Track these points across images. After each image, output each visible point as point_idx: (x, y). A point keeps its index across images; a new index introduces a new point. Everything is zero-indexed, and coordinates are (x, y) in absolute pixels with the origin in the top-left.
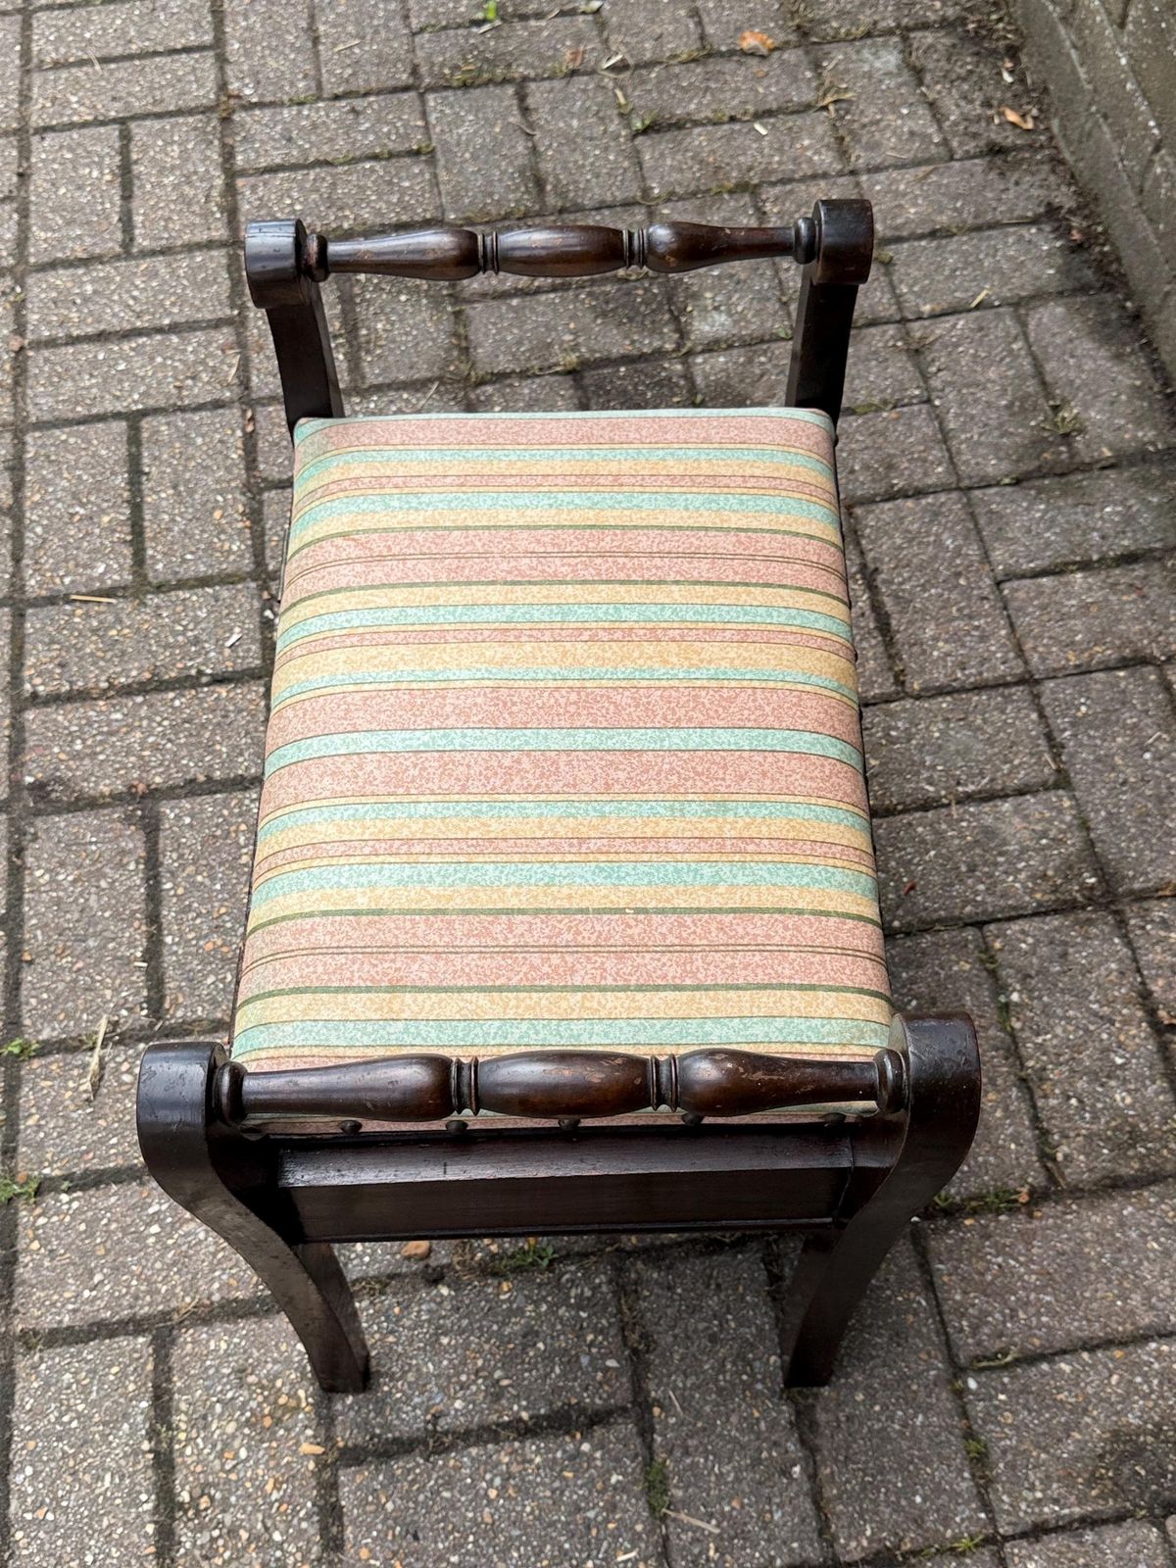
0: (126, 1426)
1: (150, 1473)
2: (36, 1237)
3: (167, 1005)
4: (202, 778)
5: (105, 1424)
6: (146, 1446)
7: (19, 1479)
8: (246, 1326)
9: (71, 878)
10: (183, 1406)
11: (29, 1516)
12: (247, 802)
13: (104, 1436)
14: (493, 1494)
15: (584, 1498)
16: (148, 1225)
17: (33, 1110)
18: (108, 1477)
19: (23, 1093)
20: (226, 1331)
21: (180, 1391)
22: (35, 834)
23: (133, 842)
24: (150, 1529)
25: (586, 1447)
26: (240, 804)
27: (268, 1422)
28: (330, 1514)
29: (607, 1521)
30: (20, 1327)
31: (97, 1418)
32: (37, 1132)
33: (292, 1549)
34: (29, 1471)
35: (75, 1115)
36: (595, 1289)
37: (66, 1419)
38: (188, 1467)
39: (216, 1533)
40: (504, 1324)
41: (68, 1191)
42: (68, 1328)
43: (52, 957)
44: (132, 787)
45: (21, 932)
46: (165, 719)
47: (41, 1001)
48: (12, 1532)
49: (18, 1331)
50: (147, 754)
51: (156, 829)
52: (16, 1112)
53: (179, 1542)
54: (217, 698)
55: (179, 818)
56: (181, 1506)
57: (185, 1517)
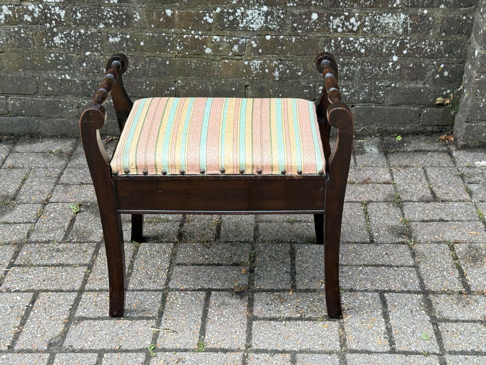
0: (278, 326)
1: (291, 322)
2: (217, 344)
3: (151, 316)
4: (71, 307)
5: (276, 330)
6: (284, 322)
7: (288, 348)
8: (256, 303)
9: (92, 337)
10: (275, 315)
11: (299, 346)
12: (86, 298)
13: (280, 330)
14: (307, 265)
15: (310, 252)
16: (221, 320)
17: (174, 345)
18: (291, 330)
19: (168, 347)
20: (256, 306)
21: (270, 315)
22: (69, 346)
23: (86, 323)
24: (306, 322)
25: (299, 251)
27: (282, 300)
28: (307, 291)
29: (316, 250)
31: (274, 332)
32: (182, 344)
33: (315, 297)
34: (286, 345)
35: (180, 335)
36: (262, 246)
37: (273, 338)
38: (291, 315)
39: (309, 310)
40: (267, 260)
41: (205, 336)
42: (246, 337)
43: (121, 341)
44: (64, 323)
45: (108, 349)
46: (41, 315)
47: (136, 344)
48: (302, 349)
49: (245, 348)
50: (53, 319)
51: (85, 318)
52: (174, 349)
53: (311, 317)
54: (40, 303)
55: (83, 312)
56: (301, 316)
57: (304, 315)
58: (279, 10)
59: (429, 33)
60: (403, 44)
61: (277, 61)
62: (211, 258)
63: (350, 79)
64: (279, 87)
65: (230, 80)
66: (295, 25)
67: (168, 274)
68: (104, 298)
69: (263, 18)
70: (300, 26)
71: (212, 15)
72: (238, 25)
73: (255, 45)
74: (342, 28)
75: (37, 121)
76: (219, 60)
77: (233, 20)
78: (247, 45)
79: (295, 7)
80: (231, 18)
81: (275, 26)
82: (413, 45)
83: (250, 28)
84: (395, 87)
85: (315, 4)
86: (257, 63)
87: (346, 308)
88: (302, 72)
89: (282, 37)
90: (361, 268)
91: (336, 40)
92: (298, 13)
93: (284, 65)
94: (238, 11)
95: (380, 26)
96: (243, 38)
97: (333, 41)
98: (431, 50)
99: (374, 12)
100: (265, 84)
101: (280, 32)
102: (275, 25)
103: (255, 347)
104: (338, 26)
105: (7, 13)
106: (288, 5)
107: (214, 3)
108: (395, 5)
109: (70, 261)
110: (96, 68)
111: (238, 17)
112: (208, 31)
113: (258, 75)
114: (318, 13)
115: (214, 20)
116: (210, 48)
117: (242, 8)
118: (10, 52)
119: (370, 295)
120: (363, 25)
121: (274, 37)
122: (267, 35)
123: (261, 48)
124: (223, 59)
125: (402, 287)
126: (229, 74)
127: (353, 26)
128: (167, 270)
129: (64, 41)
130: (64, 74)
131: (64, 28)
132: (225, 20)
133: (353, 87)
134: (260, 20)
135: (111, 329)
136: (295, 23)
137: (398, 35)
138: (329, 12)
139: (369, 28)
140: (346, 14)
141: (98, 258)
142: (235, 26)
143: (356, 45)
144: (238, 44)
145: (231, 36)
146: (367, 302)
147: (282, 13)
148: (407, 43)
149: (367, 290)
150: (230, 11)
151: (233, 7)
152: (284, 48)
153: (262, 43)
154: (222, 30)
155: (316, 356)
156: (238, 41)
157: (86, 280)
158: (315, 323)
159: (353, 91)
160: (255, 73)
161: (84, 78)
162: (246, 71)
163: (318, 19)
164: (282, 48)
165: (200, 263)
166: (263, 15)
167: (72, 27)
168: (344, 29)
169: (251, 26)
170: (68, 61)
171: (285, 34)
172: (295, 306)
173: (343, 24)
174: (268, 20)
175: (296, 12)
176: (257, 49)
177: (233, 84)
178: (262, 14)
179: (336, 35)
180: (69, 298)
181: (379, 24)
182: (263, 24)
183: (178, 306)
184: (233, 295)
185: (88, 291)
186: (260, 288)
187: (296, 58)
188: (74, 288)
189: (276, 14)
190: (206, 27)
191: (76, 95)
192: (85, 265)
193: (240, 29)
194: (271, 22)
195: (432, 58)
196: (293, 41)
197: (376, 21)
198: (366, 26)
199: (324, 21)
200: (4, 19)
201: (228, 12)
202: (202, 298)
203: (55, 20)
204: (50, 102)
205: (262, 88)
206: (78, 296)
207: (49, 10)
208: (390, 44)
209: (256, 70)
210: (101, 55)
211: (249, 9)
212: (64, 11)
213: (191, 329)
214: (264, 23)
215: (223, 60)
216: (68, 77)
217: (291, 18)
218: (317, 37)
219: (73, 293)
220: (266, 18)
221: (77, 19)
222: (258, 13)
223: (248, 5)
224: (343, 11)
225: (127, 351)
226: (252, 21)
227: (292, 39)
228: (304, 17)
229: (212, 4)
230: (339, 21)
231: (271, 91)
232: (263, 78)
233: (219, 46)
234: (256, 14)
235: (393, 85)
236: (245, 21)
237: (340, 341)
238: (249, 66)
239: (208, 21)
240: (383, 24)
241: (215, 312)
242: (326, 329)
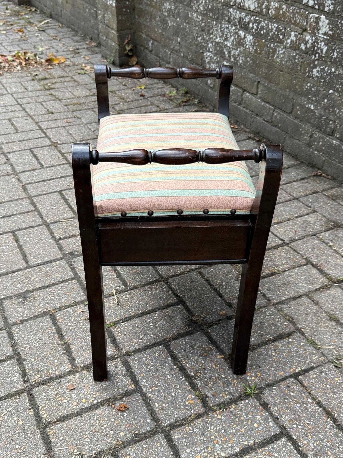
0: (167, 364)
1: (180, 372)
2: (119, 333)
3: (128, 284)
5: (161, 365)
7: (143, 383)
8: (188, 338)
10: (181, 356)
11: (150, 390)
13: (162, 368)
14: (274, 354)
15: (297, 349)
18: (168, 376)
20: (183, 340)
21: (178, 354)
24: (187, 384)
25: (290, 340)
27: (206, 354)
29: (306, 352)
30: (125, 352)
31: (158, 365)
33: (229, 377)
34: (145, 381)
36: (272, 311)
37: (149, 367)
38: (189, 368)
39: (206, 380)
41: (123, 322)
42: (139, 349)
48: (147, 395)
49: (124, 353)
53: (197, 384)
56: (193, 377)
57: (195, 379)
62: (224, 287)
75: (284, 137)
87: (232, 410)
90: (310, 400)
103: (130, 359)
105: (292, 39)
110: (332, 107)
118: (286, 72)
119: (271, 424)
125: (312, 451)
129: (319, 74)
130: (311, 104)
131: (322, 63)
146: (256, 425)
149: (278, 418)
155: (144, 409)
158: (190, 391)
161: (322, 113)
165: (212, 284)
167: (328, 64)
170: (316, 94)
172: (203, 367)
183: (150, 293)
184: (187, 318)
186: (210, 333)
191: (313, 126)
200: (290, 43)
202: (169, 302)
203: (319, 53)
204: (296, 124)
207: (318, 43)
210: (340, 96)
212: (326, 47)
213: (127, 311)
216: (312, 108)
221: (332, 58)
237: (177, 421)
241: (157, 316)
242: (187, 403)
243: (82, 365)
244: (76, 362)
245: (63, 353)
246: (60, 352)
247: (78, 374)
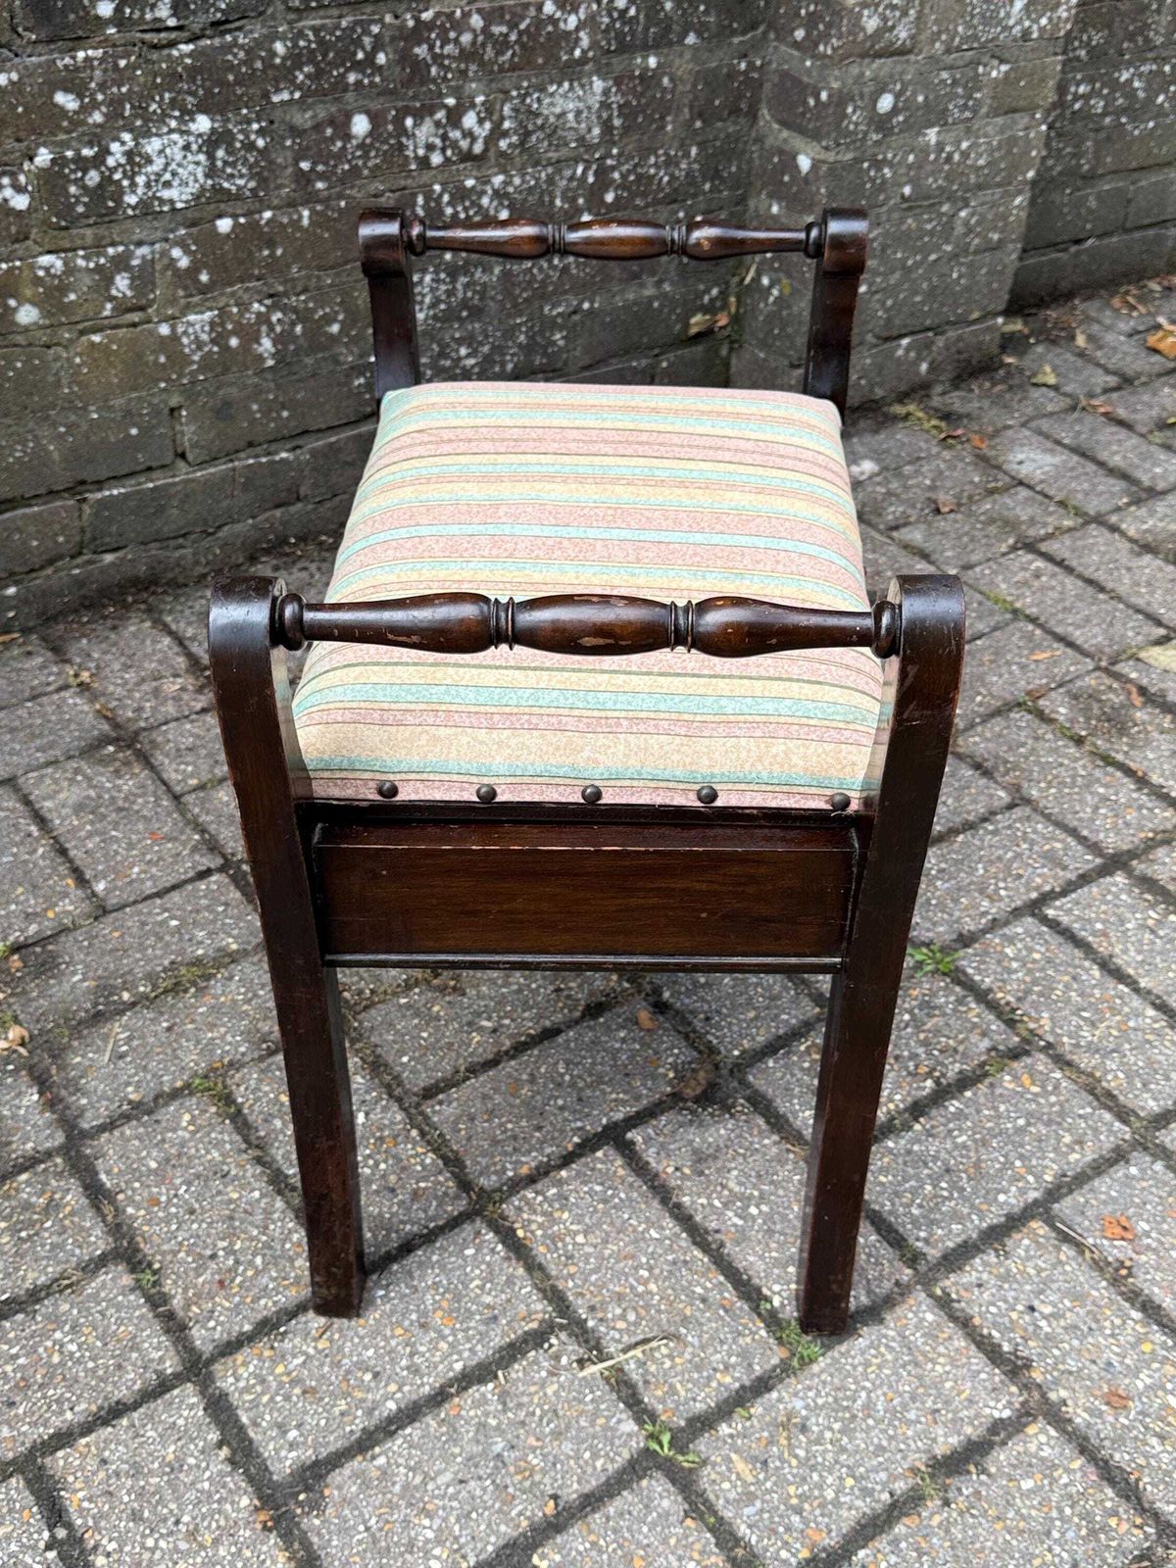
0: (916, 1148)
1: (933, 1115)
3: (534, 1325)
4: (225, 1452)
5: (925, 1164)
7: (1013, 1201)
9: (426, 1522)
11: (1031, 1178)
12: (242, 1384)
13: (935, 1158)
16: (754, 1218)
17: (714, 1384)
18: (959, 1140)
19: (704, 1407)
23: (341, 1483)
24: (968, 1094)
26: (247, 1389)
31: (927, 1172)
32: (734, 1367)
34: (1002, 1198)
35: (696, 1342)
37: (945, 1194)
39: (936, 1053)
41: (768, 1300)
43: (537, 1478)
44: (265, 1528)
45: (524, 1535)
46: (143, 1546)
47: (595, 1456)
48: (1050, 1186)
49: (909, 1271)
50: (208, 1539)
51: (316, 1464)
52: (726, 1401)
53: (961, 1072)
54: (90, 1500)
55: (292, 1446)
56: (937, 1082)
57: (943, 1075)
58: (249, 122)
59: (663, 127)
60: (602, 173)
61: (260, 302)
62: (507, 1022)
63: (476, 313)
64: (278, 387)
65: (118, 402)
66: (305, 165)
67: (429, 1143)
68: (311, 1351)
69: (202, 157)
70: (320, 168)
71: (22, 179)
72: (119, 201)
73: (184, 262)
74: (443, 150)
76: (70, 340)
77: (100, 186)
78: (158, 267)
79: (297, 102)
80: (93, 178)
81: (241, 182)
82: (629, 172)
83: (162, 201)
84: (591, 311)
85: (359, 83)
86: (199, 321)
87: (1010, 998)
88: (342, 323)
89: (268, 215)
91: (428, 197)
92: (309, 124)
93: (284, 309)
94: (115, 147)
95: (542, 128)
96: (139, 244)
97: (420, 200)
98: (673, 177)
99: (525, 84)
100: (234, 391)
101: (261, 200)
102: (242, 176)
103: (933, 1253)
104: (430, 147)
106: (276, 99)
107: (22, 134)
108: (577, 53)
109: (31, 1275)
111: (115, 169)
112: (17, 241)
113: (206, 364)
114: (368, 113)
115: (32, 198)
116: (33, 304)
117: (127, 137)
120: (497, 133)
121: (242, 220)
122: (220, 216)
123: (206, 266)
124: (82, 333)
125: (1056, 872)
126: (111, 383)
127: (474, 139)
128: (414, 1133)
132: (73, 189)
133: (487, 336)
134: (191, 167)
135: (457, 1450)
136: (304, 158)
137: (591, 148)
138: (400, 104)
139: (515, 139)
140: (451, 101)
141: (130, 1210)
142: (111, 204)
143: (485, 201)
144: (128, 268)
145: (98, 247)
146: (1037, 956)
147: (261, 132)
148: (613, 168)
149: (995, 919)
150: (87, 152)
151: (95, 135)
152: (279, 252)
153: (208, 247)
154: (66, 228)
155: (1102, 1184)
156: (127, 256)
157: (170, 1316)
158: (992, 1085)
159: (486, 349)
160: (196, 358)
162: (168, 358)
163: (370, 134)
164: (272, 255)
165: (490, 1056)
166: (200, 150)
168: (449, 152)
169: (166, 194)
171: (276, 202)
173: (444, 137)
174: (219, 164)
175: (303, 119)
176: (193, 271)
177: (129, 416)
178: (194, 147)
179: (426, 177)
180: (181, 1422)
181: (539, 122)
182: (201, 179)
183: (580, 1239)
184: (693, 1112)
185: (223, 1354)
186: (743, 1052)
187: (318, 278)
188: (159, 1374)
189: (241, 137)
190: (7, 228)
192: (102, 1262)
193: (130, 212)
194: (229, 170)
195: (675, 201)
196: (305, 222)
197: (530, 112)
198: (505, 134)
199: (390, 135)
201: (79, 159)
202: (621, 1172)
205: (227, 404)
206: (202, 1393)
208: (572, 178)
209: (200, 345)
211: (148, 134)
213: (704, 1300)
214: (207, 176)
215: (84, 339)
217: (288, 143)
218: (375, 196)
219: (176, 1392)
220: (211, 157)
222: (181, 143)
223: (146, 120)
224: (441, 95)
225: (591, 1502)
226: (167, 176)
227: (301, 217)
228: (329, 131)
229: (19, 140)
230: (432, 130)
231: (255, 407)
232: (226, 370)
233: (64, 290)
234: (176, 149)
235: (586, 306)
236: (141, 180)
237: (1106, 1107)
238: (174, 338)
239: (12, 203)
240: (552, 119)
241: (709, 1198)
242: (1035, 1089)
243: (1014, 1389)
244: (1006, 1413)
245: (984, 1471)
246: (982, 1483)
247: (1053, 1396)
